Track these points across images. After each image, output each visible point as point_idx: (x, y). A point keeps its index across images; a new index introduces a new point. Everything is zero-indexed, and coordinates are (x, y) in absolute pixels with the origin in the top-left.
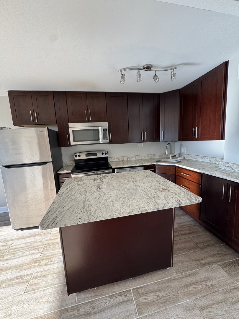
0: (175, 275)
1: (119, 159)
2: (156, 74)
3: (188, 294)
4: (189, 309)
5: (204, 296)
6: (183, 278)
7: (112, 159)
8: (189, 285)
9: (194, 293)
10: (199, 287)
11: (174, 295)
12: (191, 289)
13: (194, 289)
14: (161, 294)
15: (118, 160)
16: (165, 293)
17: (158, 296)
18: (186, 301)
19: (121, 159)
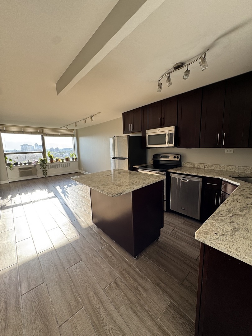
0: (132, 265)
1: (194, 165)
2: (187, 69)
3: (121, 274)
4: (112, 275)
5: (126, 285)
6: (133, 269)
7: (186, 164)
8: (129, 274)
9: (125, 278)
10: (132, 281)
11: (116, 265)
12: (127, 275)
13: (128, 278)
14: (113, 258)
15: (192, 166)
16: (115, 260)
17: (111, 257)
18: (116, 273)
19: (196, 166)
